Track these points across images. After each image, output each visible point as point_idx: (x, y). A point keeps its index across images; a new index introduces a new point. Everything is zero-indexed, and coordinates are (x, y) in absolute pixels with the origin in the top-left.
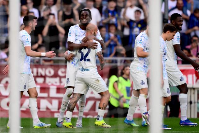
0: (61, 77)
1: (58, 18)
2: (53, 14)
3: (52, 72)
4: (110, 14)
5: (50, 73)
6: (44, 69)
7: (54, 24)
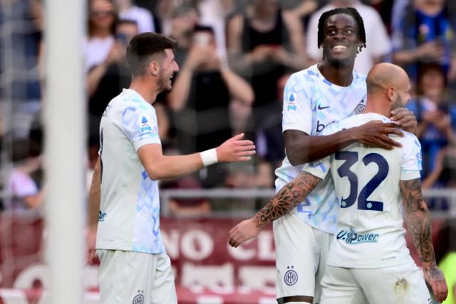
0: (238, 265)
1: (228, 44)
2: (209, 30)
3: (207, 245)
4: (425, 29)
5: (197, 247)
6: (175, 235)
7: (211, 67)
